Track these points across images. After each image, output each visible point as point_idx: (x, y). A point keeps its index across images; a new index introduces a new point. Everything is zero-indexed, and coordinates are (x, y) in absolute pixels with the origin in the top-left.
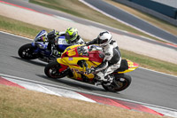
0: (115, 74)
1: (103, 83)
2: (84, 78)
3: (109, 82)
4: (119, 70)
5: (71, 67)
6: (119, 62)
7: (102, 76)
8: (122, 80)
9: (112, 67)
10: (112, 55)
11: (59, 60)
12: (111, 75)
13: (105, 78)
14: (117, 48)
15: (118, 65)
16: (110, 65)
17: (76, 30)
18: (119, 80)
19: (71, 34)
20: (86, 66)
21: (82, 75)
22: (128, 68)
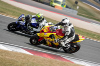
0: (71, 43)
1: (64, 48)
2: (53, 45)
3: (67, 47)
4: (74, 40)
5: (45, 39)
6: (74, 36)
7: (63, 44)
8: (75, 46)
9: (70, 39)
10: (70, 32)
11: (38, 34)
12: (69, 43)
13: (65, 45)
14: (73, 28)
15: (73, 38)
16: (68, 38)
17: (42, 15)
18: (73, 46)
19: (39, 17)
20: (54, 38)
21: (52, 43)
22: (79, 39)
